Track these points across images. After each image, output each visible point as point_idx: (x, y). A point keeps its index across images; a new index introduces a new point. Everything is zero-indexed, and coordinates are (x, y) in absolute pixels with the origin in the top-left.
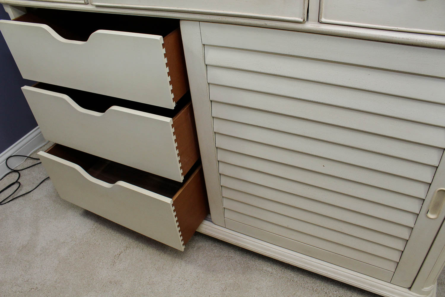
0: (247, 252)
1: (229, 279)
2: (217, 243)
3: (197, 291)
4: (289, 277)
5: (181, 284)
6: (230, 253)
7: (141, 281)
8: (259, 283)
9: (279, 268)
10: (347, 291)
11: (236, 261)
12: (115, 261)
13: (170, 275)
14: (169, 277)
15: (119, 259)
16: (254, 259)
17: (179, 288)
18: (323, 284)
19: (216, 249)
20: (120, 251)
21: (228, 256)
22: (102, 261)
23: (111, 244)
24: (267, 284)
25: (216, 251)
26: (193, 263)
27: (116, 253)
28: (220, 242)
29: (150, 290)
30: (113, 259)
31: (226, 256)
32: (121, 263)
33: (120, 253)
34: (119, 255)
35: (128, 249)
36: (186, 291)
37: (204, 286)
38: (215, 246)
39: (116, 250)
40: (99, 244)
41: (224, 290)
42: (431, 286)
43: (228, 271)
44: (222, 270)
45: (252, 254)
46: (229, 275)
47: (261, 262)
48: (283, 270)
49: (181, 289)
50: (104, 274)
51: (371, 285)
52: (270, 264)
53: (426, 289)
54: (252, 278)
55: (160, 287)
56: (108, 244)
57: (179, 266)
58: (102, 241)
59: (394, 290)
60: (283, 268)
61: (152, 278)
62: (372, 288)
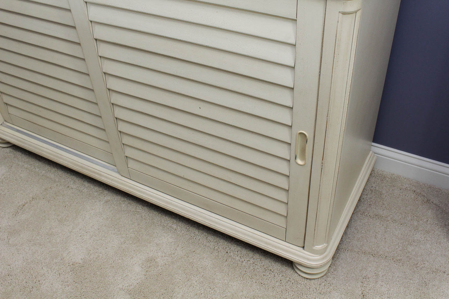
0: (155, 208)
1: (131, 233)
2: (126, 198)
3: (95, 243)
4: (192, 235)
5: (80, 236)
6: (138, 208)
7: (41, 231)
8: (160, 239)
9: (185, 226)
10: (249, 251)
11: (142, 217)
12: (18, 211)
13: (72, 226)
14: (70, 228)
15: (22, 210)
16: (161, 215)
17: (78, 239)
18: (226, 243)
19: (124, 204)
20: (26, 201)
21: (135, 211)
22: (4, 211)
23: (17, 195)
24: (168, 240)
25: (123, 205)
26: (97, 216)
27: (20, 204)
28: (130, 197)
29: (48, 240)
30: (17, 209)
31: (132, 210)
32: (23, 214)
33: (25, 204)
34: (24, 205)
35: (34, 200)
36: (84, 243)
37: (104, 238)
38: (124, 201)
39: (21, 201)
40: (5, 194)
41: (123, 243)
42: (323, 245)
43: (131, 226)
44: (125, 224)
45: (160, 210)
46: (131, 229)
47: (168, 218)
48: (188, 228)
49: (79, 240)
50: (4, 223)
51: (266, 243)
52: (176, 221)
53: (318, 247)
54: (154, 233)
55: (59, 237)
56: (14, 194)
57: (82, 218)
58: (8, 191)
59: (289, 249)
60: (189, 225)
61: (52, 229)
62: (268, 246)
